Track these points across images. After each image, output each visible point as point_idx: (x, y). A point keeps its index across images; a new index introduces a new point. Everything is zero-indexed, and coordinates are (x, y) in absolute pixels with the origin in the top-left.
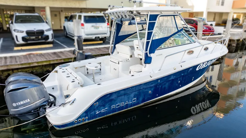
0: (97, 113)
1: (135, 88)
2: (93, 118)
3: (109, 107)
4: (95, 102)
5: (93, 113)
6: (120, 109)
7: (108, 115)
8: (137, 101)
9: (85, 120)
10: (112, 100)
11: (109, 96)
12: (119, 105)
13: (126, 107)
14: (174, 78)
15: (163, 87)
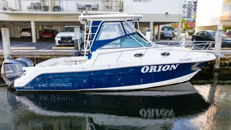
0: (39, 86)
1: (68, 74)
2: (37, 89)
3: (48, 84)
4: (37, 77)
5: (36, 85)
6: (57, 88)
7: (48, 90)
8: (73, 86)
9: (32, 89)
10: (49, 79)
11: (46, 75)
12: (56, 85)
13: (63, 88)
14: (110, 74)
15: (99, 80)
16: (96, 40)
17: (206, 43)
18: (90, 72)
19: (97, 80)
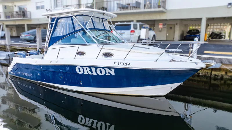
4: (15, 66)
5: (16, 72)
8: (33, 77)
10: (21, 68)
11: (19, 65)
12: (25, 74)
13: (28, 77)
14: (53, 70)
15: (47, 75)
16: (53, 36)
17: (182, 42)
18: (40, 66)
19: (46, 74)
